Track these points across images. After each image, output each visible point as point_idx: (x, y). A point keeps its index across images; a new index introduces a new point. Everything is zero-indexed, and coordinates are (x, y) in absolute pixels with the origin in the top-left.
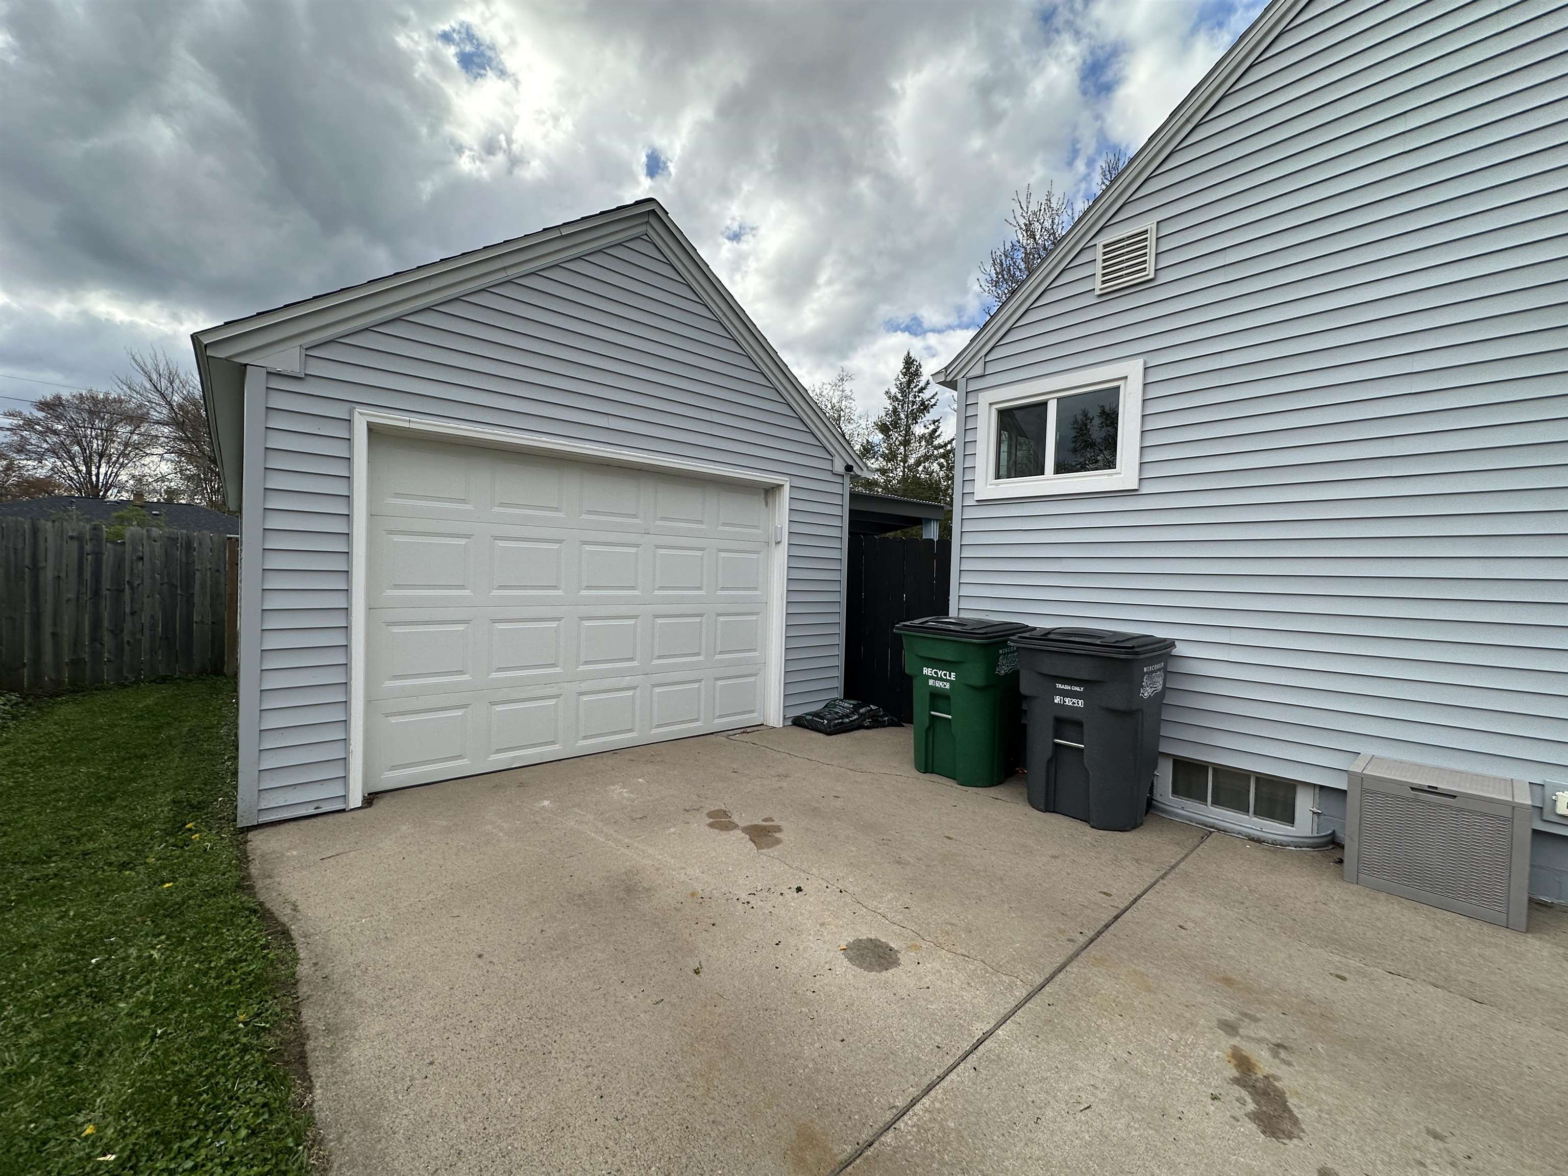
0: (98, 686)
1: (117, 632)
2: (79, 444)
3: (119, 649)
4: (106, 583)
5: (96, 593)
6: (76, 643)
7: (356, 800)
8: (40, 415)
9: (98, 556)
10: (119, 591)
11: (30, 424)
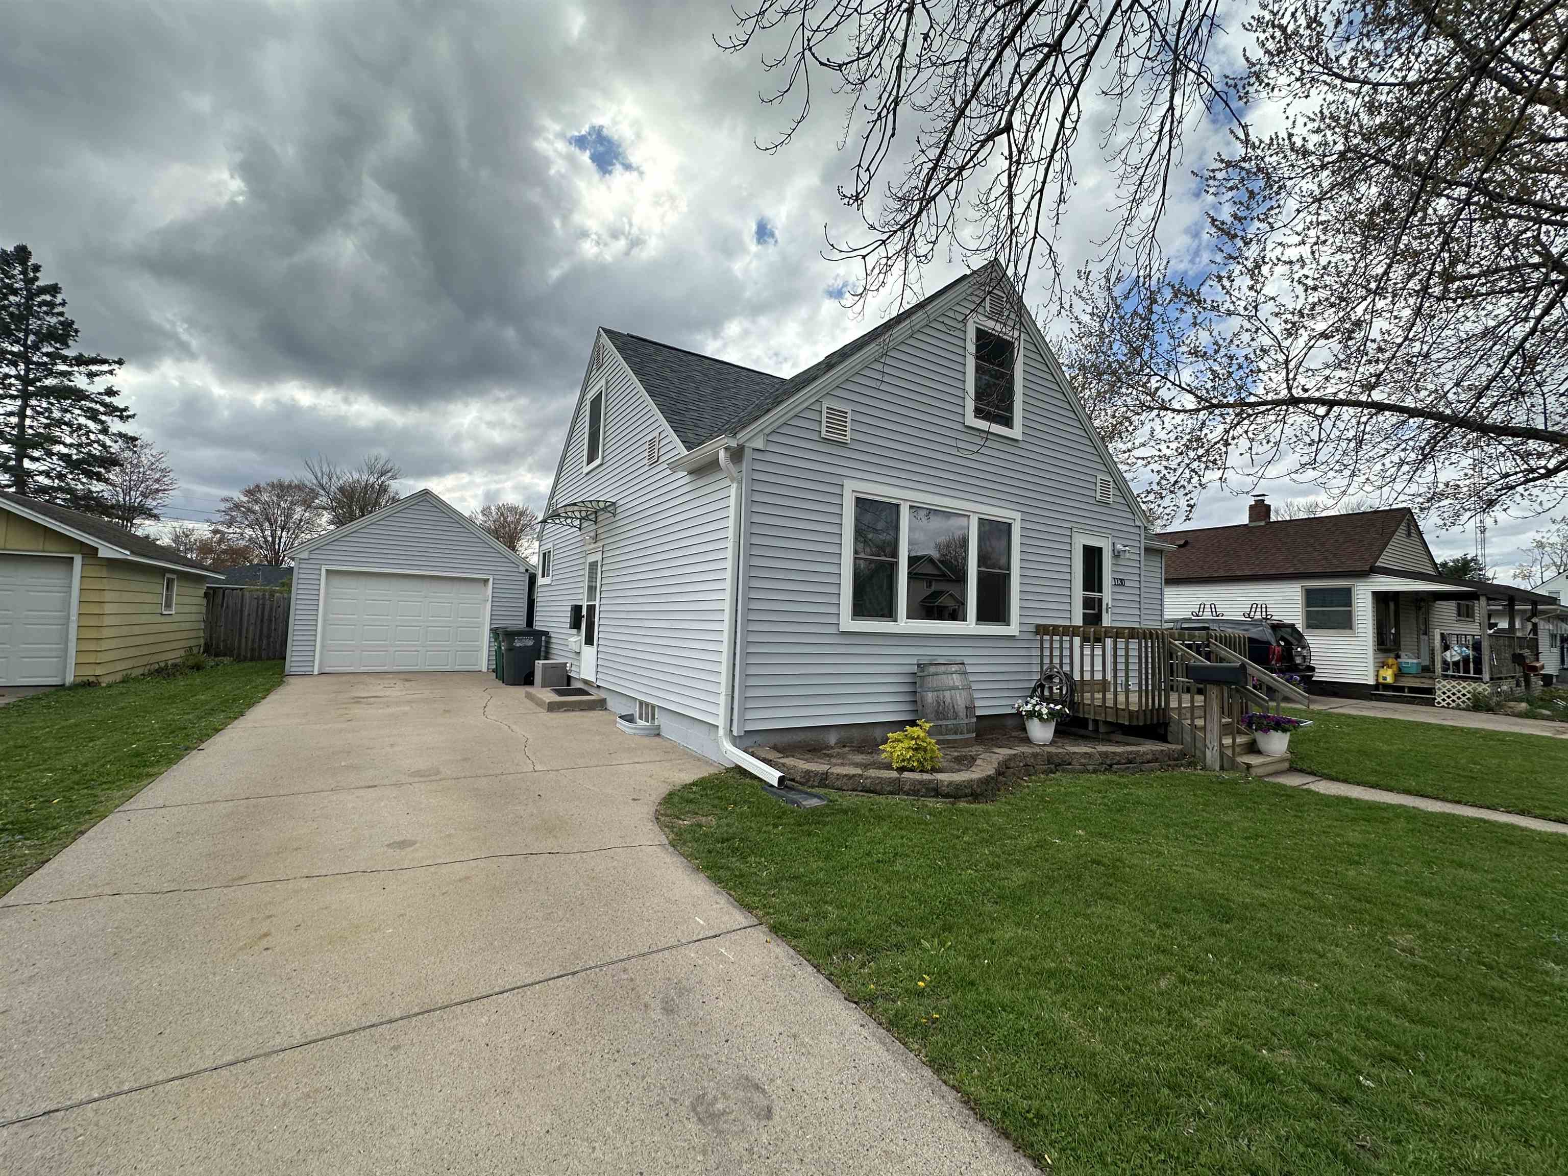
0: (260, 658)
1: (269, 637)
2: (269, 520)
3: (268, 644)
4: (266, 617)
5: (262, 621)
6: (253, 641)
7: (316, 673)
8: (245, 499)
9: (264, 605)
10: (271, 621)
11: (237, 506)
